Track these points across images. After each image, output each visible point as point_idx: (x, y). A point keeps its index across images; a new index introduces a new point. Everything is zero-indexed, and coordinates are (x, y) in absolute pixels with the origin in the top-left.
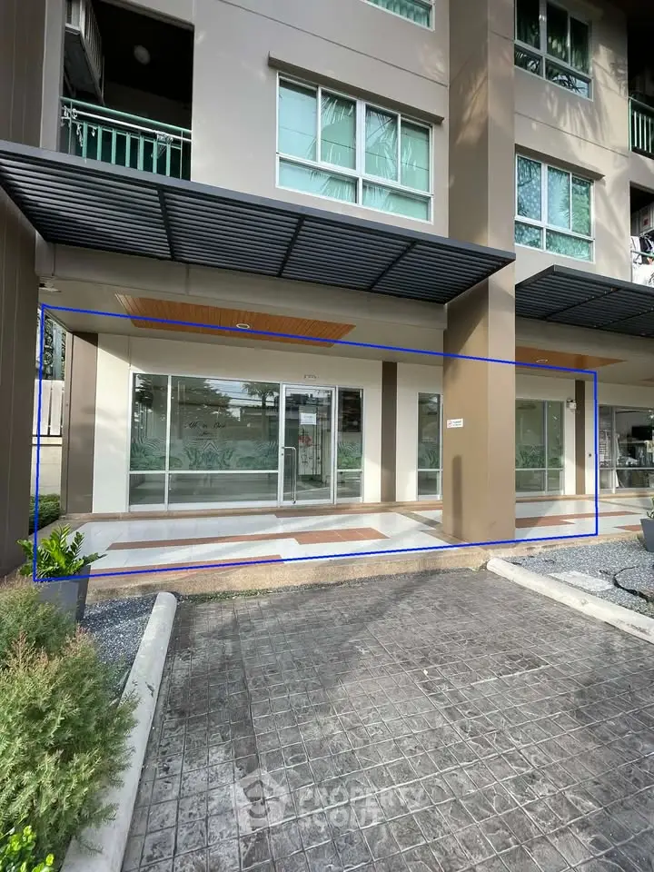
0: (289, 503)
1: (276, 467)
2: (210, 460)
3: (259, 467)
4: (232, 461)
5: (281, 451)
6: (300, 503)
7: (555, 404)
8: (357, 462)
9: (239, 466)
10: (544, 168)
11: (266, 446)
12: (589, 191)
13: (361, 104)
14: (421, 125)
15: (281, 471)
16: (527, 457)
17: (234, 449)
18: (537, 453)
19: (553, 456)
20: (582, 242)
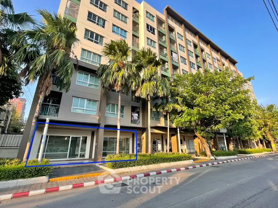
0: (69, 159)
1: (67, 152)
2: (54, 151)
3: (64, 152)
4: (59, 151)
5: (69, 149)
6: (71, 159)
7: (127, 138)
8: (85, 151)
9: (60, 152)
10: (116, 105)
11: (66, 148)
12: (124, 108)
13: (86, 100)
14: (96, 101)
15: (68, 153)
16: (121, 149)
17: (59, 148)
18: (124, 148)
19: (127, 148)
20: (122, 115)
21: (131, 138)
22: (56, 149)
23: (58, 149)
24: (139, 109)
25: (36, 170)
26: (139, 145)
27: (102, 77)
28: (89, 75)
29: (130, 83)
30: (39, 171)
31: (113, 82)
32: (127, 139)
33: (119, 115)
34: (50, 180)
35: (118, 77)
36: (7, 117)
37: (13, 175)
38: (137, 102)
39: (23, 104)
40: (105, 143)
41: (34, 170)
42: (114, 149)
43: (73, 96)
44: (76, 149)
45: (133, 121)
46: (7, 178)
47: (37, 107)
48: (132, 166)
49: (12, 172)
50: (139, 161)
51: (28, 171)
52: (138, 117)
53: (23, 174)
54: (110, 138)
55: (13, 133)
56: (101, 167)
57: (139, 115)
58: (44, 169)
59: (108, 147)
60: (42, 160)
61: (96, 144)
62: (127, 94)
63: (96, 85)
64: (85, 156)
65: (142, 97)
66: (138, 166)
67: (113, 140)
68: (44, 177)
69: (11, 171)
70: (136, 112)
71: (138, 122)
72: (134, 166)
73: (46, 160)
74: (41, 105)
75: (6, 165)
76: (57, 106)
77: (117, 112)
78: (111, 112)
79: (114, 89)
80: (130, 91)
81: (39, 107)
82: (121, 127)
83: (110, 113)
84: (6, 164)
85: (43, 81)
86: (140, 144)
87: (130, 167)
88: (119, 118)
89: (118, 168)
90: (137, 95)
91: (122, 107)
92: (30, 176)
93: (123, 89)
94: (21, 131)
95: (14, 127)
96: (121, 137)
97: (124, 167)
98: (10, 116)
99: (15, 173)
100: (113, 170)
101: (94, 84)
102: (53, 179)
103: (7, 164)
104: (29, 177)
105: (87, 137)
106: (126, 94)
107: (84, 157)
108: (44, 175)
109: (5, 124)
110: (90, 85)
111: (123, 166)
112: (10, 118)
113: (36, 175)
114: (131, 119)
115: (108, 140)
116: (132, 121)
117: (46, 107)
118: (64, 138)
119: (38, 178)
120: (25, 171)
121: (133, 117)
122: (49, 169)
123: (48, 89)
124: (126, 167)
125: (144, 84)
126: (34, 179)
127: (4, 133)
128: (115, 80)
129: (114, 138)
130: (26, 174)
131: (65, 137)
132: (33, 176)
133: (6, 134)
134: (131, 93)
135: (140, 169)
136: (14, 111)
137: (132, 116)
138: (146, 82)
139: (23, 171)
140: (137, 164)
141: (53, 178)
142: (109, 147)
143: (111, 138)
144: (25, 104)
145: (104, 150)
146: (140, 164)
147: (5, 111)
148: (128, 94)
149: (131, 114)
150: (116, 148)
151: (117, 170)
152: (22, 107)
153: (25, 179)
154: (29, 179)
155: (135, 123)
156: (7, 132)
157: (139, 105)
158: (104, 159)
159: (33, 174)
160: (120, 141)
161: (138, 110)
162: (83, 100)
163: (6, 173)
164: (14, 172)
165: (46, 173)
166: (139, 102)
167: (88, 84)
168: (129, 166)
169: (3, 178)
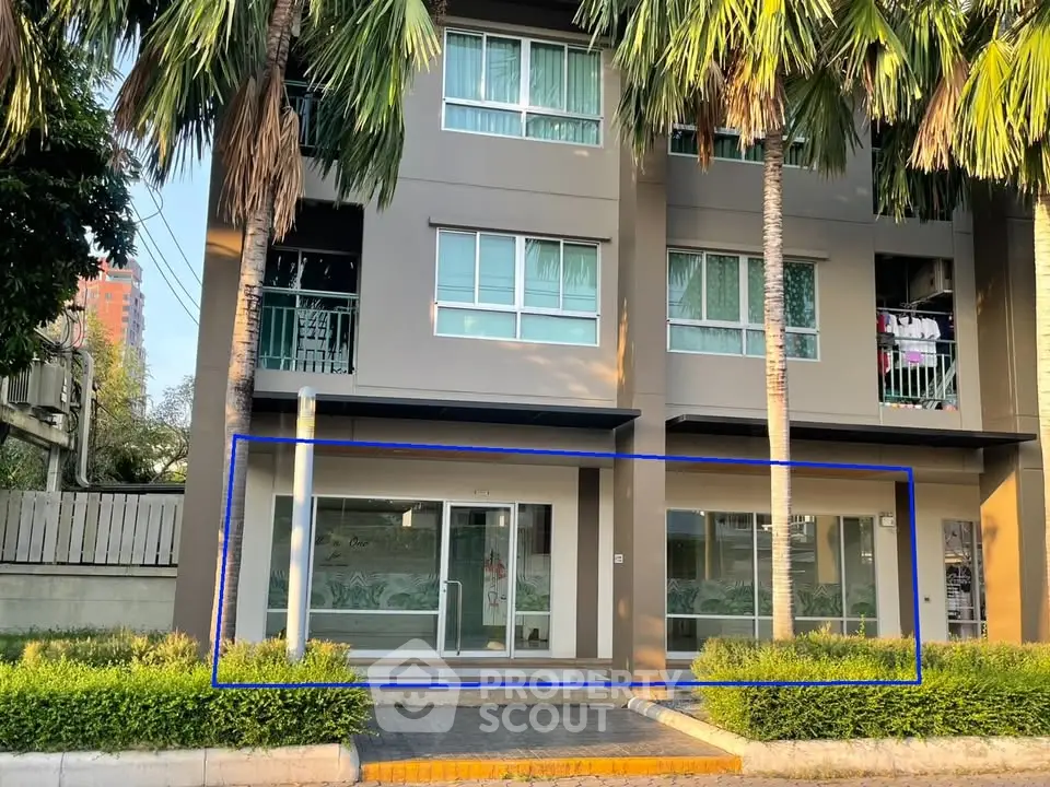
0: (453, 654)
1: (435, 606)
2: (357, 597)
3: (414, 606)
4: (383, 600)
5: (443, 587)
6: (464, 654)
7: (856, 520)
8: (544, 602)
9: (390, 605)
10: (743, 261)
11: (425, 579)
12: (811, 274)
13: (520, 240)
14: (587, 244)
15: (442, 612)
16: (811, 600)
17: (385, 584)
18: (829, 594)
19: (860, 599)
20: (801, 336)
21: (890, 521)
22: (365, 584)
23: (378, 588)
24: (949, 275)
25: (287, 706)
26: (961, 579)
27: (624, 44)
28: (526, 43)
29: (859, 64)
30: (301, 710)
31: (716, 70)
32: (856, 531)
33: (773, 338)
34: (367, 772)
35: (752, 26)
36: (77, 391)
37: (182, 724)
38: (927, 215)
39: (126, 298)
40: (682, 554)
41: (280, 702)
42: (752, 599)
43: (433, 226)
44: (487, 588)
45: (899, 383)
46: (155, 734)
47: (237, 319)
48: (907, 734)
49: (173, 703)
50: (961, 701)
51: (250, 709)
52: (941, 347)
53: (227, 719)
54: (712, 515)
55: (116, 484)
56: (666, 717)
57: (947, 331)
58: (329, 703)
59: (707, 582)
60: (307, 650)
61: (620, 559)
62: (834, 157)
63: (575, 121)
64: (547, 641)
65: (980, 173)
66: (960, 733)
67: (739, 532)
68: (333, 749)
69: (168, 700)
70: (920, 307)
71: (941, 390)
72: (926, 731)
73: (326, 649)
74: (254, 306)
75: (135, 665)
76: (344, 302)
77: (757, 313)
78: (705, 322)
79: (726, 130)
80: (861, 126)
81: (246, 320)
82: (801, 434)
83: (705, 328)
84: (135, 659)
85: (243, 144)
86: (968, 572)
87: (890, 742)
88: (778, 366)
89: (793, 737)
90: (925, 157)
91: (798, 273)
92: (263, 735)
93: (798, 117)
94: (154, 474)
95: (118, 451)
96: (797, 511)
97: (841, 736)
98: (90, 382)
99: (188, 715)
100: (757, 746)
101: (564, 113)
102: (386, 766)
103: (140, 658)
104: (259, 741)
105: (548, 508)
106: (827, 161)
107: (547, 648)
108: (334, 740)
109: (73, 427)
110: (535, 120)
111: (830, 727)
112: (88, 395)
113: (289, 731)
114: (881, 363)
115: (698, 532)
116: (884, 380)
117: (280, 313)
118: (392, 518)
119: (302, 748)
120: (236, 704)
121: (896, 348)
122: (353, 702)
123: (280, 196)
124: (858, 733)
125: (997, 49)
126: (281, 753)
127: (77, 485)
128: (731, 60)
129: (743, 519)
130: (243, 722)
131: (399, 509)
132: (275, 738)
133: (85, 490)
134: (867, 140)
135: (979, 762)
136: (99, 347)
137: (885, 342)
138: (1015, 33)
139: (222, 706)
140: (946, 722)
141: (379, 759)
142: (712, 583)
143: (723, 518)
144: (138, 299)
145: (675, 601)
146: (977, 724)
147: (57, 349)
148: (842, 163)
149: (875, 321)
150: (767, 597)
151: (787, 751)
152: (125, 319)
153: (240, 748)
154: (260, 751)
155: (915, 402)
156: (88, 477)
157: (943, 238)
158: (685, 666)
159: (273, 726)
160: (793, 543)
161: (941, 288)
162: (498, 247)
163: (146, 708)
164: (182, 706)
165: (342, 726)
166: (946, 217)
167: (524, 115)
168: (885, 730)
169: (136, 733)
